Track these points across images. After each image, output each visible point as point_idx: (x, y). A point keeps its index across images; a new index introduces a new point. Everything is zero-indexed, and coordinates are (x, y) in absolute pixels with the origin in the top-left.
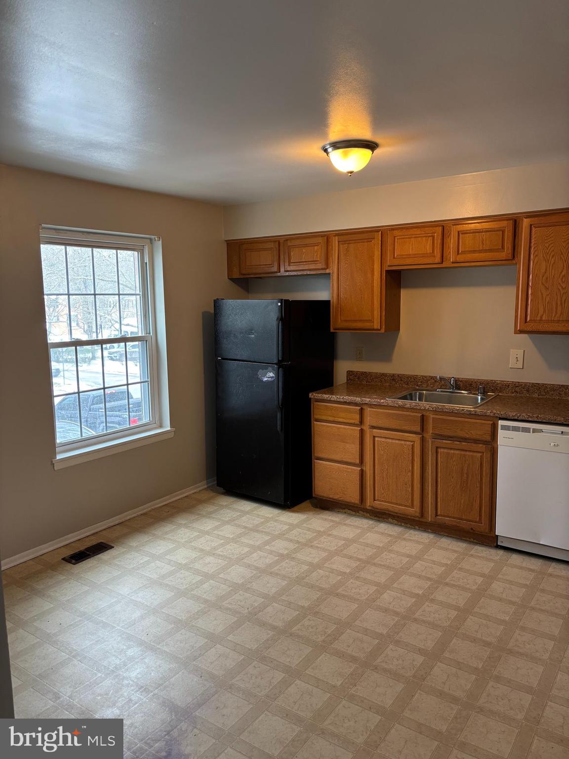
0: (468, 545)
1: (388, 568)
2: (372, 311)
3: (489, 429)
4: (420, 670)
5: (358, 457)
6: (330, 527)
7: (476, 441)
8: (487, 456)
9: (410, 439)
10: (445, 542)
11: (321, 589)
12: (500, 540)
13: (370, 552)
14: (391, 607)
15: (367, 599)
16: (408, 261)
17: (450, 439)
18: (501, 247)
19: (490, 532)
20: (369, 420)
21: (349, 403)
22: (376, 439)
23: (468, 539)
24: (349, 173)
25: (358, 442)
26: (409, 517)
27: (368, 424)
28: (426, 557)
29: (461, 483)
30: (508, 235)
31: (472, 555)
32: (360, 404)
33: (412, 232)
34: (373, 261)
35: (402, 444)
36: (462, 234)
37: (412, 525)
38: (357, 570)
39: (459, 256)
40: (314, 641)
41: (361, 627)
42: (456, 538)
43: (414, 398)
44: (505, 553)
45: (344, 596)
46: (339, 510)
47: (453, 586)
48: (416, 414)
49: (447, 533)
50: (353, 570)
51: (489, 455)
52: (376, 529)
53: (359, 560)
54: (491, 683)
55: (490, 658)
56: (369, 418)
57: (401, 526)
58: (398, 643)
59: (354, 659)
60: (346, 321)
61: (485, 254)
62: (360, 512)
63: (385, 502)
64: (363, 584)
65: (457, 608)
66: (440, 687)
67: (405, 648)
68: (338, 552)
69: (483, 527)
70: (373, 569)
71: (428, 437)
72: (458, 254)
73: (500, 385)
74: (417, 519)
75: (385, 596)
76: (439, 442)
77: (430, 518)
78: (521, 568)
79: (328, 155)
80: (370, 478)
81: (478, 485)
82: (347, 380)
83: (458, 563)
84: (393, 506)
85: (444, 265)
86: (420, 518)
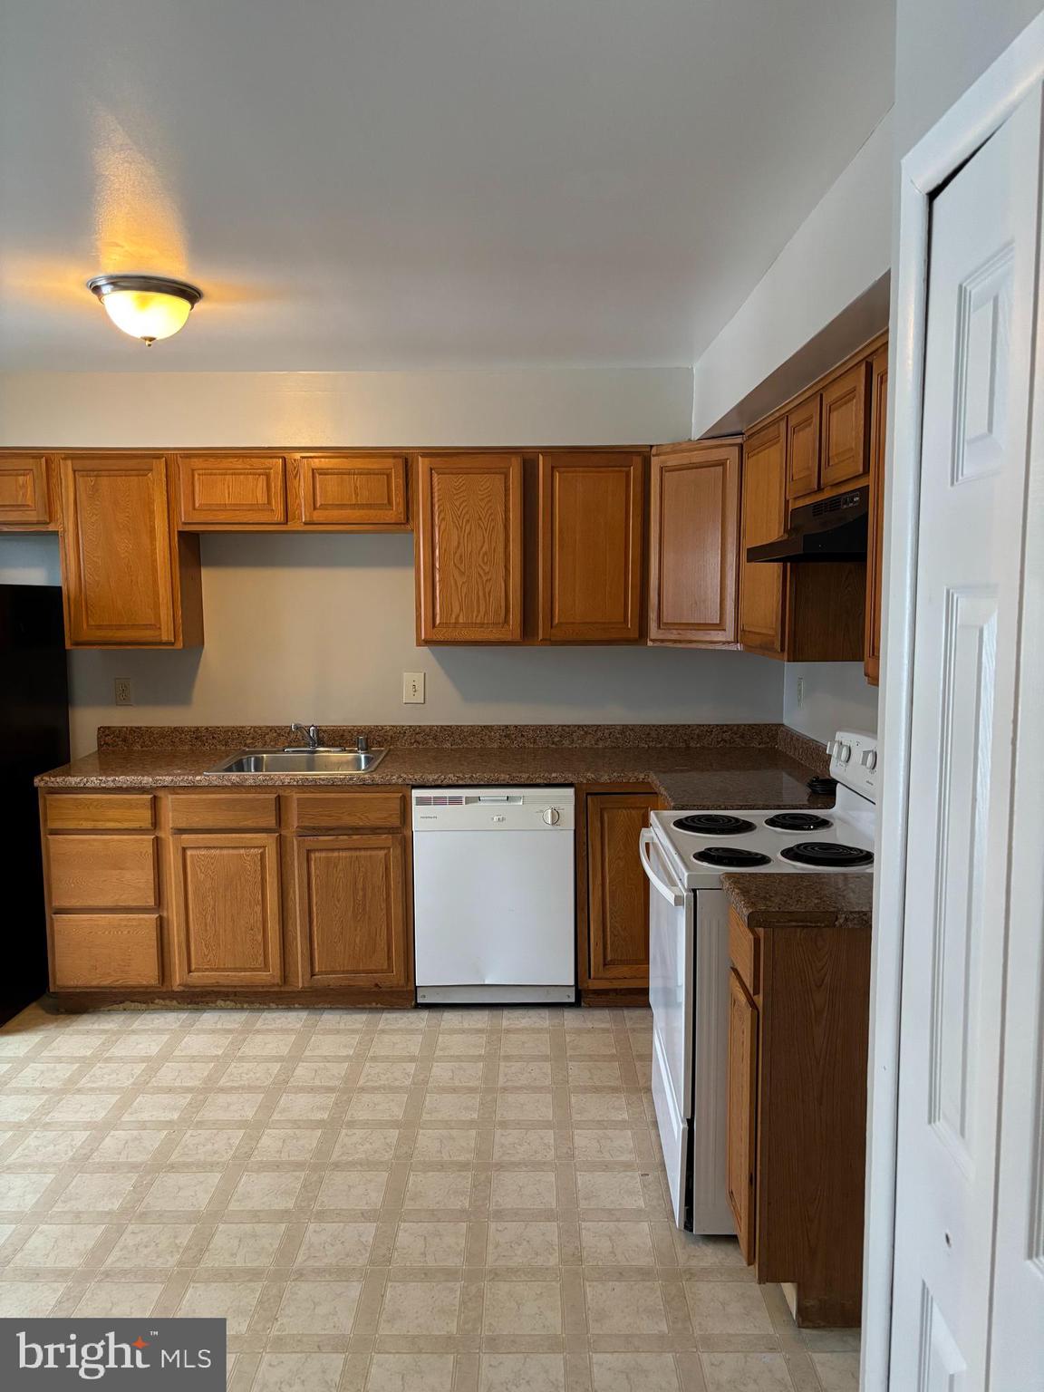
0: (370, 1015)
1: (250, 1089)
2: (156, 606)
3: (396, 805)
4: (378, 1247)
5: (151, 893)
6: (103, 1043)
7: (375, 830)
8: (395, 853)
9: (258, 843)
10: (331, 1019)
11: (134, 1167)
12: (420, 993)
13: (203, 1070)
14: (284, 1157)
15: (234, 1157)
16: (222, 517)
17: (331, 832)
18: (386, 502)
19: (407, 985)
20: (170, 818)
21: (128, 790)
22: (189, 853)
23: (368, 1006)
24: (146, 339)
25: (149, 863)
26: (261, 990)
27: (171, 826)
28: (307, 1053)
29: (354, 907)
30: (397, 482)
31: (383, 1031)
32: (152, 788)
33: (226, 463)
34: (152, 512)
35: (241, 855)
36: (320, 474)
37: (265, 1004)
38: (194, 1110)
39: (316, 514)
40: (160, 1271)
41: (243, 1211)
42: (346, 1009)
43: (245, 768)
44: (431, 1014)
45: (187, 1165)
46: (110, 1008)
47: (374, 1090)
48: (267, 796)
49: (330, 1002)
50: (185, 1111)
51: (398, 851)
52: (198, 1026)
53: (188, 1090)
54: (493, 1226)
55: (475, 1186)
56: (170, 814)
57: (242, 1009)
58: (321, 1216)
59: (255, 1274)
60: (99, 627)
61: (361, 511)
62: (157, 1001)
63: (212, 970)
64: (215, 1131)
65: (395, 1124)
66: (420, 1261)
67: (337, 1220)
68: (140, 1088)
69: (395, 977)
70: (222, 1099)
71: (288, 835)
72: (315, 508)
73: (390, 734)
74: (276, 989)
75: (265, 1141)
76: (310, 842)
77: (300, 981)
78: (463, 1031)
79: (100, 300)
80: (178, 930)
81: (384, 906)
82: (100, 746)
83: (365, 1050)
84: (228, 976)
85: (290, 526)
86: (281, 986)
